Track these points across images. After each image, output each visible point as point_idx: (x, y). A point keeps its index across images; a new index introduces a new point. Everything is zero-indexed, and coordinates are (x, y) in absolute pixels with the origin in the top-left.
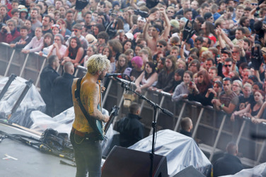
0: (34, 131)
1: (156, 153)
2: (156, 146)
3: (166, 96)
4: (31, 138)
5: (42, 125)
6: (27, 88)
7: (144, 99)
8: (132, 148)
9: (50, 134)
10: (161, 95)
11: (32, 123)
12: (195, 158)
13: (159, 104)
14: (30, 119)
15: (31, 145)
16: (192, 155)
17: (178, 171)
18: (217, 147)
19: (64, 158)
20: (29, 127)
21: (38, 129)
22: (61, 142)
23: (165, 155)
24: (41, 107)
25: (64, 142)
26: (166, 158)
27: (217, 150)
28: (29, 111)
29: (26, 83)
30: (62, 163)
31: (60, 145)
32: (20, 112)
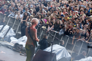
0: (11, 44)
1: (53, 52)
2: (53, 50)
3: (57, 33)
4: (10, 46)
5: (14, 42)
6: (9, 29)
7: (49, 34)
8: (44, 50)
9: (17, 45)
10: (55, 33)
11: (11, 41)
12: (66, 54)
13: (54, 36)
14: (10, 39)
15: (10, 48)
16: (65, 53)
17: (60, 59)
18: (73, 51)
19: (21, 53)
20: (10, 42)
21: (13, 43)
22: (20, 48)
23: (56, 53)
24: (14, 35)
25: (21, 48)
26: (56, 54)
27: (73, 52)
28: (10, 37)
29: (9, 27)
30: (21, 55)
31: (20, 49)
32: (7, 37)
